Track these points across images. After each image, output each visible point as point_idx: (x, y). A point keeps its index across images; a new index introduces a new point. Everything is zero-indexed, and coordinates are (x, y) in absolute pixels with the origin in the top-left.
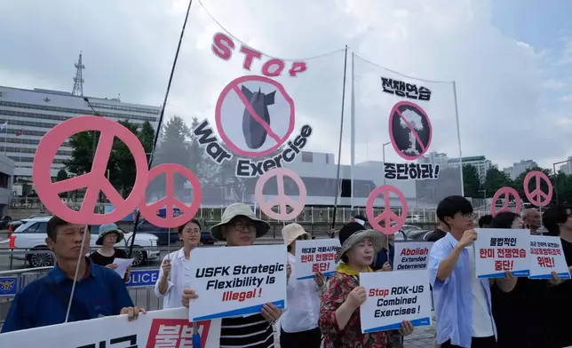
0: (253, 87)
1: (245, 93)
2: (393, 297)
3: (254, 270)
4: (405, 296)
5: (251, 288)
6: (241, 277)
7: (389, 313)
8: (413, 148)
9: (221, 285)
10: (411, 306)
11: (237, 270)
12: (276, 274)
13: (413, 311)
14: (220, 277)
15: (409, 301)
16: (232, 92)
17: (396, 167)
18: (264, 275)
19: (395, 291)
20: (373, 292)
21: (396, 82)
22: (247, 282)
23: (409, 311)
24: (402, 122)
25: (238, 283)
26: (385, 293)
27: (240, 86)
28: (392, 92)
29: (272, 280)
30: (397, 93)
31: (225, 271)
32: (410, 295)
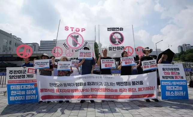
0: (73, 35)
1: (72, 36)
2: (64, 65)
3: (44, 63)
4: (66, 65)
5: (44, 65)
6: (42, 64)
7: (62, 68)
8: (117, 43)
9: (39, 65)
10: (67, 67)
11: (41, 63)
12: (48, 63)
13: (67, 68)
14: (38, 64)
15: (67, 66)
16: (69, 37)
17: (112, 48)
18: (46, 63)
19: (64, 64)
20: (60, 64)
21: (112, 28)
22: (43, 64)
23: (66, 68)
24: (114, 37)
25: (41, 64)
26: (62, 65)
27: (71, 35)
28: (111, 31)
29: (47, 64)
30: (112, 30)
31: (39, 63)
32: (67, 65)
